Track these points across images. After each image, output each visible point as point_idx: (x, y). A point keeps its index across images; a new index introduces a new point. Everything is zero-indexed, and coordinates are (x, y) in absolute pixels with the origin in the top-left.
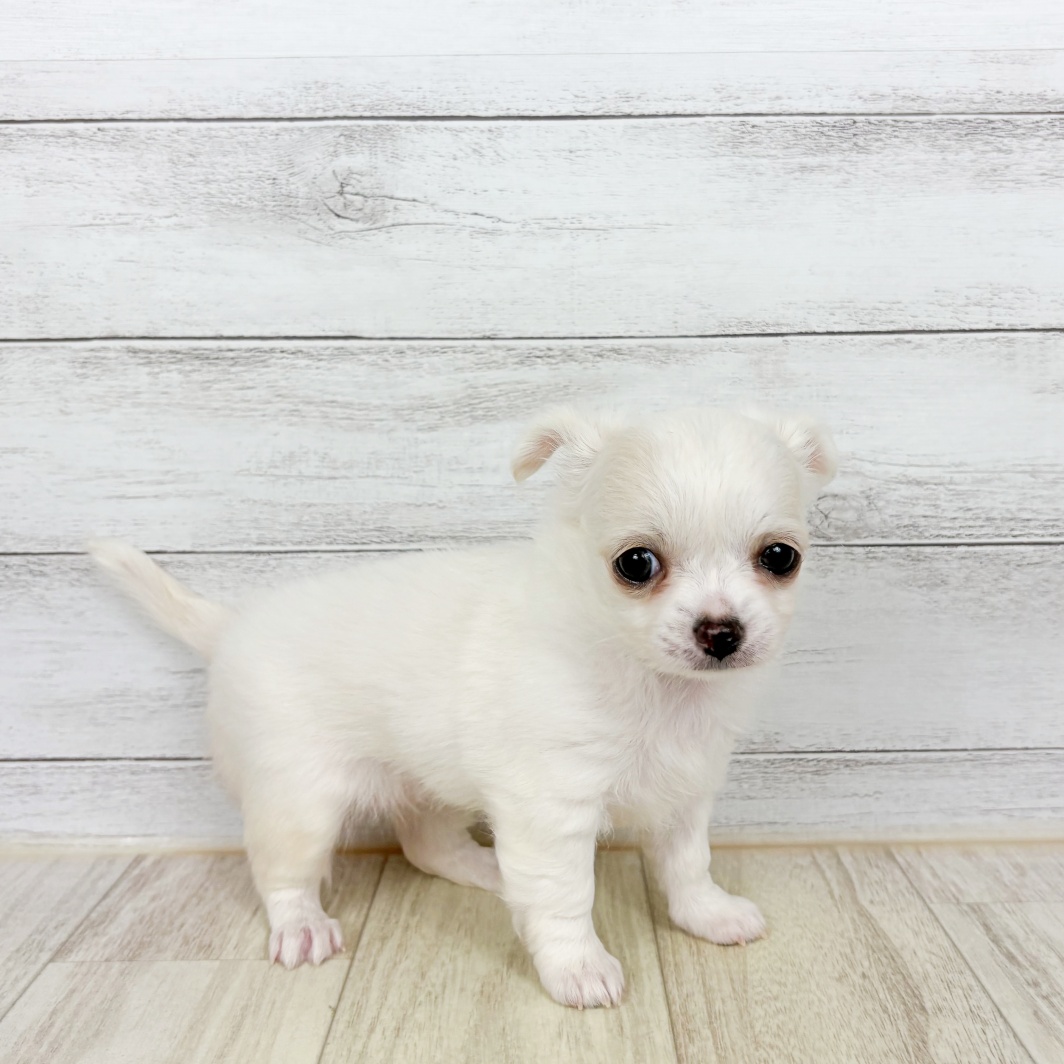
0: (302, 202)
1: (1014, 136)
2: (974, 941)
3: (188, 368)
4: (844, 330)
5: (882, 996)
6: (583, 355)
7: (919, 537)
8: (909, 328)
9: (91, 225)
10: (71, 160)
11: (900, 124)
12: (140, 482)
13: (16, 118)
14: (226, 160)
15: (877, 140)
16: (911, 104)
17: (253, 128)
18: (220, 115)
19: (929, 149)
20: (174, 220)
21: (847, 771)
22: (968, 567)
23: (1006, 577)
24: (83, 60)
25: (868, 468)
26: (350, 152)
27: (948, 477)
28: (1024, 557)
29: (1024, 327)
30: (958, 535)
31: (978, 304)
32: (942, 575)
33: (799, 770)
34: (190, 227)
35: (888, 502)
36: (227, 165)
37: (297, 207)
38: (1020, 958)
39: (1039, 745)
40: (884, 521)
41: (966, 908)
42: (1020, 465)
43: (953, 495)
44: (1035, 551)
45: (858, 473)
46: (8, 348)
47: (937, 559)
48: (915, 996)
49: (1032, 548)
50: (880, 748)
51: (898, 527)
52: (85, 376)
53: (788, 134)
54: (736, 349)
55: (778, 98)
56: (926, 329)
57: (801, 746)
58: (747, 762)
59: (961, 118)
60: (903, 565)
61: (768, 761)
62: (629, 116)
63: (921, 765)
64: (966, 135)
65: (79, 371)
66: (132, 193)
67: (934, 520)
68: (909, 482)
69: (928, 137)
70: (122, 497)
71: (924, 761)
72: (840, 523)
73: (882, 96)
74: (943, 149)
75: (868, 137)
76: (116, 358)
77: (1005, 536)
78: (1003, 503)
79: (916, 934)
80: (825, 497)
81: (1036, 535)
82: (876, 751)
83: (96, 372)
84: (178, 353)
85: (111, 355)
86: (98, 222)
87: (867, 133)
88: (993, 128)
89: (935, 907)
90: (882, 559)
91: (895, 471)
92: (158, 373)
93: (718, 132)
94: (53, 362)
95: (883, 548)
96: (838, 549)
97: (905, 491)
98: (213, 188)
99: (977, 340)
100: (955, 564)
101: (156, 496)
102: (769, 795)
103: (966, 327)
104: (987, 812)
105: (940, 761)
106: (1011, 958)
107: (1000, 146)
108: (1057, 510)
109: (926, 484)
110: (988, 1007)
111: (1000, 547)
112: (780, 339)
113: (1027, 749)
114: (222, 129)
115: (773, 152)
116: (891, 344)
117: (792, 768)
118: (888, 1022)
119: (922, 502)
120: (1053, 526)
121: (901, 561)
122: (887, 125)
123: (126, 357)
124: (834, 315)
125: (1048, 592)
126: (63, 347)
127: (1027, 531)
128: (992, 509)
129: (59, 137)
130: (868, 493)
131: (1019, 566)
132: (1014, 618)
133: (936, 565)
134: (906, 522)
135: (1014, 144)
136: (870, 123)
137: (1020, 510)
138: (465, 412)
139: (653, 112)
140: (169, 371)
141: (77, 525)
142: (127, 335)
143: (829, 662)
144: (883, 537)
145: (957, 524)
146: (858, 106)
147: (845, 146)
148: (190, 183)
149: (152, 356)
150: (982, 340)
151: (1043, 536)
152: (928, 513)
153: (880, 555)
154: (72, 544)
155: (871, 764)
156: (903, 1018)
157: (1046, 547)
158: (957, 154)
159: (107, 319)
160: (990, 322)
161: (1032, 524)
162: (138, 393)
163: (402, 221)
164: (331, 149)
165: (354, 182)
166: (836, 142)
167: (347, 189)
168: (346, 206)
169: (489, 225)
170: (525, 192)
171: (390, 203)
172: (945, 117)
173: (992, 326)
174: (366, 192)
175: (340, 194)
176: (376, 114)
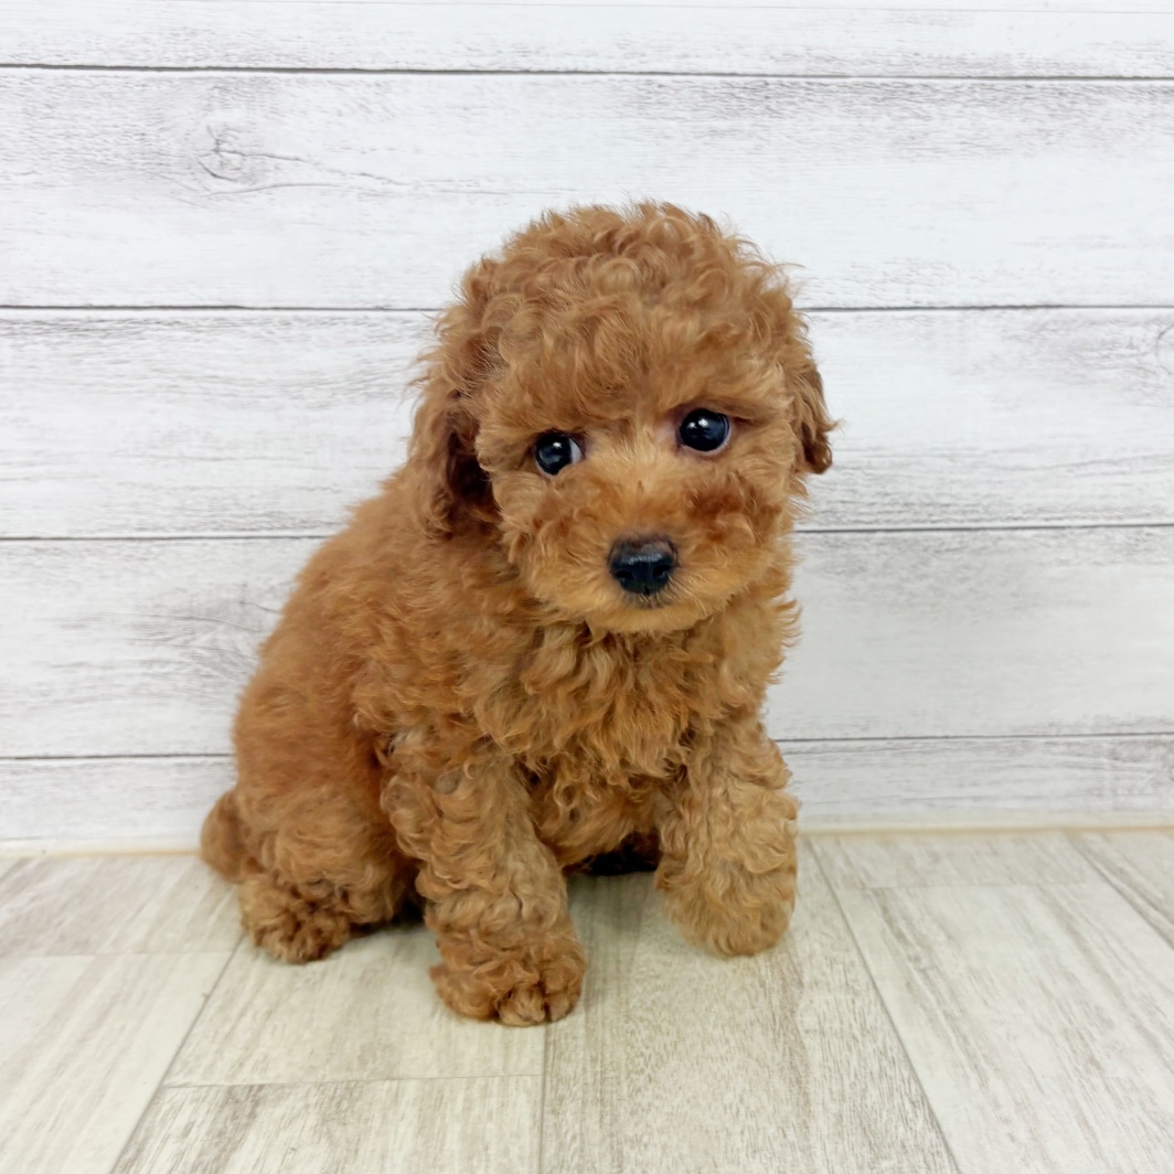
1: (933, 102)
2: (868, 923)
3: (56, 340)
5: (763, 972)
8: (826, 305)
11: (815, 87)
14: (89, 112)
15: (790, 103)
16: (826, 66)
17: (116, 77)
19: (844, 114)
22: (886, 554)
23: (925, 563)
26: (225, 106)
27: (866, 461)
28: (943, 543)
29: (943, 305)
31: (896, 280)
32: (860, 561)
34: (51, 186)
36: (89, 118)
37: (168, 165)
38: (909, 937)
39: (959, 734)
41: (869, 892)
42: (938, 449)
43: (871, 480)
44: (954, 537)
47: (855, 546)
48: (796, 972)
49: (949, 534)
50: (801, 737)
53: (697, 95)
56: (842, 306)
59: (878, 81)
62: (527, 72)
63: (839, 755)
64: (883, 100)
67: (852, 506)
69: (844, 100)
71: (843, 750)
73: (796, 58)
74: (860, 115)
75: (781, 100)
77: (924, 522)
78: (921, 488)
79: (813, 916)
81: (955, 521)
84: (43, 323)
87: (780, 95)
88: (912, 93)
89: (840, 893)
92: (23, 345)
93: (622, 91)
99: (894, 318)
100: (873, 551)
101: (25, 479)
103: (883, 304)
104: (908, 801)
105: (860, 750)
106: (900, 936)
107: (918, 111)
108: (976, 495)
110: (863, 979)
111: (918, 534)
113: (947, 737)
115: (681, 114)
118: (763, 995)
119: (839, 487)
120: (972, 512)
122: (801, 88)
125: (964, 580)
127: (946, 516)
128: (911, 494)
131: (937, 552)
133: (854, 551)
134: (824, 507)
135: (933, 109)
136: (782, 85)
137: (939, 495)
138: (359, 389)
139: (552, 68)
145: (875, 509)
146: (771, 68)
147: (757, 109)
150: (901, 319)
151: (962, 521)
152: (845, 499)
156: (778, 991)
157: (965, 533)
158: (874, 119)
160: (908, 299)
161: (951, 509)
163: (284, 181)
164: (205, 103)
165: (230, 139)
166: (747, 104)
167: (224, 146)
168: (222, 165)
169: (378, 186)
170: (417, 151)
171: (270, 163)
172: (862, 80)
173: (910, 304)
174: (245, 150)
175: (217, 151)
176: (252, 65)
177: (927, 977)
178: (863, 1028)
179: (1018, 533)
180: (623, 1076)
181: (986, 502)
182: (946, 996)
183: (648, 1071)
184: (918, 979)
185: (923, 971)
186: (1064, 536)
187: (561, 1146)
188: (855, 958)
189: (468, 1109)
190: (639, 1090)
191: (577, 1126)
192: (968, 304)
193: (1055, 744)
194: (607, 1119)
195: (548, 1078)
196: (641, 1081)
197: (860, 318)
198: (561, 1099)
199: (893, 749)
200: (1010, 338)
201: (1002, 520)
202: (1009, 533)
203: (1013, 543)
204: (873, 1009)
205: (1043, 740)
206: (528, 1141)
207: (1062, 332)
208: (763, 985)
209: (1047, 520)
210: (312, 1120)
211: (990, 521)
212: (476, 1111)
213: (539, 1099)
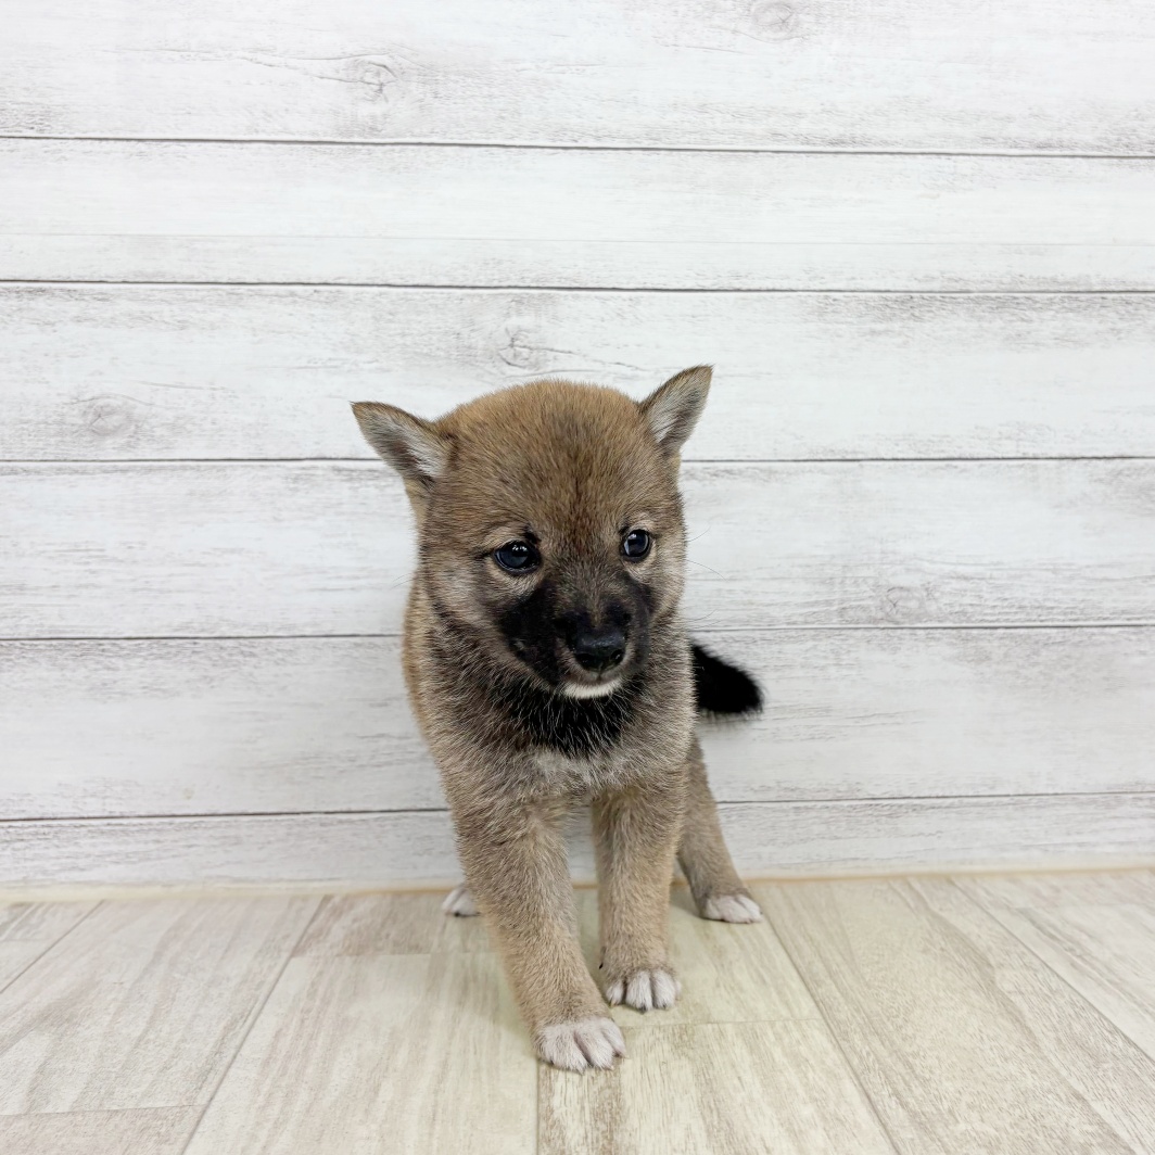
0: (480, 352)
1: (1034, 309)
2: (1023, 929)
3: (383, 484)
4: (905, 456)
5: (957, 959)
6: (702, 475)
7: (967, 622)
8: (956, 456)
9: (306, 367)
10: (291, 315)
11: (947, 300)
12: (340, 577)
13: (247, 281)
14: (420, 318)
15: (929, 311)
16: (954, 284)
17: (442, 293)
18: (415, 283)
20: (375, 364)
21: (914, 814)
22: (1006, 646)
23: (1036, 653)
24: (303, 236)
25: (926, 565)
26: (519, 313)
27: (988, 575)
28: (1050, 638)
29: (1045, 456)
30: (998, 620)
31: (1009, 438)
32: (985, 651)
33: (876, 813)
34: (388, 371)
35: (942, 593)
36: (420, 322)
37: (475, 356)
38: (1059, 937)
39: (1065, 791)
40: (940, 609)
41: (1015, 911)
42: (1044, 564)
43: (993, 588)
44: (1058, 633)
45: (918, 570)
46: (232, 466)
47: (982, 640)
48: (983, 959)
49: (1055, 631)
50: (940, 795)
51: (951, 614)
52: (296, 490)
53: (861, 307)
54: (823, 472)
55: (853, 279)
56: (969, 457)
57: (878, 794)
58: (834, 807)
59: (993, 295)
60: (955, 644)
61: (851, 806)
62: (738, 290)
63: (972, 809)
64: (997, 308)
65: (292, 486)
66: (341, 343)
67: (979, 609)
68: (958, 578)
69: (968, 309)
70: (324, 590)
71: (975, 805)
72: (905, 610)
73: (933, 278)
74: (980, 319)
75: (922, 309)
76: (323, 475)
77: (1034, 621)
78: (1032, 594)
79: (979, 926)
80: (894, 588)
81: (1059, 620)
82: (938, 797)
83: (306, 486)
84: (375, 471)
85: (320, 472)
86: (311, 365)
87: (921, 306)
88: (1018, 304)
89: (993, 911)
90: (939, 639)
91: (948, 568)
92: (358, 488)
93: (807, 304)
94: (269, 478)
95: (939, 631)
96: (904, 631)
97: (955, 584)
98: (409, 340)
99: (1008, 466)
100: (996, 643)
101: (352, 589)
102: (851, 835)
103: (1000, 456)
104: (1026, 847)
105: (989, 805)
106: (1052, 937)
107: (1023, 317)
108: (1074, 600)
109: (972, 578)
110: (1037, 963)
111: (1030, 630)
112: (856, 464)
113: (1057, 794)
114: (417, 294)
115: (849, 320)
116: (942, 468)
117: (870, 812)
118: (965, 973)
119: (969, 594)
120: (1072, 613)
121: (954, 641)
122: (937, 300)
123: (332, 475)
124: (897, 445)
125: (1067, 667)
126: (278, 466)
127: (1051, 617)
128: (1024, 599)
129: (281, 296)
130: (927, 586)
131: (1045, 644)
132: (1043, 687)
133: (981, 644)
134: (957, 609)
135: (1034, 315)
136: (923, 298)
137: (1045, 600)
139: (757, 287)
140: (368, 486)
141: (283, 614)
142: (333, 456)
143: (898, 724)
144: (940, 621)
145: (997, 611)
146: (915, 286)
147: (904, 315)
148: (390, 336)
149: (354, 474)
150: (1012, 466)
151: (1063, 621)
152: (974, 602)
153: (938, 636)
154: (280, 629)
155: (933, 808)
156: (976, 970)
157: (1067, 630)
158: (990, 322)
159: (317, 443)
160: (1018, 452)
161: (1055, 611)
162: (341, 504)
163: (560, 368)
164: (505, 312)
165: (522, 337)
166: (897, 312)
167: (516, 343)
168: (515, 356)
169: (629, 372)
170: (658, 347)
171: (551, 355)
172: (981, 295)
173: (1020, 455)
174: (532, 345)
175: (512, 346)
176: (540, 285)
177: (1083, 960)
178: (1051, 990)
179: (1107, 630)
180: (885, 1020)
181: (1082, 606)
182: (1105, 971)
183: (902, 1016)
184: (1079, 961)
185: (1080, 957)
186: (1142, 633)
187: (861, 1058)
188: (1025, 951)
189: (779, 1038)
190: (901, 1027)
191: (867, 1048)
192: (1063, 456)
193: (1141, 799)
194: (887, 1043)
195: (829, 1021)
196: (900, 1021)
197: (981, 466)
198: (847, 1033)
199: (1014, 804)
200: (1095, 481)
201: (1094, 620)
202: (1100, 630)
203: (1103, 638)
204: (1053, 979)
205: (1131, 796)
206: (834, 1056)
207: (1134, 477)
208: (961, 966)
209: (1128, 619)
210: (666, 1047)
211: (1086, 620)
212: (786, 1040)
213: (829, 1032)
